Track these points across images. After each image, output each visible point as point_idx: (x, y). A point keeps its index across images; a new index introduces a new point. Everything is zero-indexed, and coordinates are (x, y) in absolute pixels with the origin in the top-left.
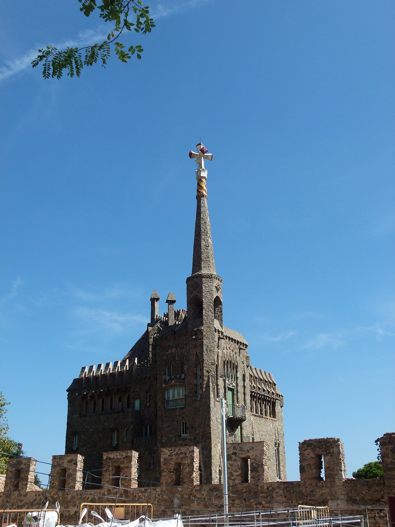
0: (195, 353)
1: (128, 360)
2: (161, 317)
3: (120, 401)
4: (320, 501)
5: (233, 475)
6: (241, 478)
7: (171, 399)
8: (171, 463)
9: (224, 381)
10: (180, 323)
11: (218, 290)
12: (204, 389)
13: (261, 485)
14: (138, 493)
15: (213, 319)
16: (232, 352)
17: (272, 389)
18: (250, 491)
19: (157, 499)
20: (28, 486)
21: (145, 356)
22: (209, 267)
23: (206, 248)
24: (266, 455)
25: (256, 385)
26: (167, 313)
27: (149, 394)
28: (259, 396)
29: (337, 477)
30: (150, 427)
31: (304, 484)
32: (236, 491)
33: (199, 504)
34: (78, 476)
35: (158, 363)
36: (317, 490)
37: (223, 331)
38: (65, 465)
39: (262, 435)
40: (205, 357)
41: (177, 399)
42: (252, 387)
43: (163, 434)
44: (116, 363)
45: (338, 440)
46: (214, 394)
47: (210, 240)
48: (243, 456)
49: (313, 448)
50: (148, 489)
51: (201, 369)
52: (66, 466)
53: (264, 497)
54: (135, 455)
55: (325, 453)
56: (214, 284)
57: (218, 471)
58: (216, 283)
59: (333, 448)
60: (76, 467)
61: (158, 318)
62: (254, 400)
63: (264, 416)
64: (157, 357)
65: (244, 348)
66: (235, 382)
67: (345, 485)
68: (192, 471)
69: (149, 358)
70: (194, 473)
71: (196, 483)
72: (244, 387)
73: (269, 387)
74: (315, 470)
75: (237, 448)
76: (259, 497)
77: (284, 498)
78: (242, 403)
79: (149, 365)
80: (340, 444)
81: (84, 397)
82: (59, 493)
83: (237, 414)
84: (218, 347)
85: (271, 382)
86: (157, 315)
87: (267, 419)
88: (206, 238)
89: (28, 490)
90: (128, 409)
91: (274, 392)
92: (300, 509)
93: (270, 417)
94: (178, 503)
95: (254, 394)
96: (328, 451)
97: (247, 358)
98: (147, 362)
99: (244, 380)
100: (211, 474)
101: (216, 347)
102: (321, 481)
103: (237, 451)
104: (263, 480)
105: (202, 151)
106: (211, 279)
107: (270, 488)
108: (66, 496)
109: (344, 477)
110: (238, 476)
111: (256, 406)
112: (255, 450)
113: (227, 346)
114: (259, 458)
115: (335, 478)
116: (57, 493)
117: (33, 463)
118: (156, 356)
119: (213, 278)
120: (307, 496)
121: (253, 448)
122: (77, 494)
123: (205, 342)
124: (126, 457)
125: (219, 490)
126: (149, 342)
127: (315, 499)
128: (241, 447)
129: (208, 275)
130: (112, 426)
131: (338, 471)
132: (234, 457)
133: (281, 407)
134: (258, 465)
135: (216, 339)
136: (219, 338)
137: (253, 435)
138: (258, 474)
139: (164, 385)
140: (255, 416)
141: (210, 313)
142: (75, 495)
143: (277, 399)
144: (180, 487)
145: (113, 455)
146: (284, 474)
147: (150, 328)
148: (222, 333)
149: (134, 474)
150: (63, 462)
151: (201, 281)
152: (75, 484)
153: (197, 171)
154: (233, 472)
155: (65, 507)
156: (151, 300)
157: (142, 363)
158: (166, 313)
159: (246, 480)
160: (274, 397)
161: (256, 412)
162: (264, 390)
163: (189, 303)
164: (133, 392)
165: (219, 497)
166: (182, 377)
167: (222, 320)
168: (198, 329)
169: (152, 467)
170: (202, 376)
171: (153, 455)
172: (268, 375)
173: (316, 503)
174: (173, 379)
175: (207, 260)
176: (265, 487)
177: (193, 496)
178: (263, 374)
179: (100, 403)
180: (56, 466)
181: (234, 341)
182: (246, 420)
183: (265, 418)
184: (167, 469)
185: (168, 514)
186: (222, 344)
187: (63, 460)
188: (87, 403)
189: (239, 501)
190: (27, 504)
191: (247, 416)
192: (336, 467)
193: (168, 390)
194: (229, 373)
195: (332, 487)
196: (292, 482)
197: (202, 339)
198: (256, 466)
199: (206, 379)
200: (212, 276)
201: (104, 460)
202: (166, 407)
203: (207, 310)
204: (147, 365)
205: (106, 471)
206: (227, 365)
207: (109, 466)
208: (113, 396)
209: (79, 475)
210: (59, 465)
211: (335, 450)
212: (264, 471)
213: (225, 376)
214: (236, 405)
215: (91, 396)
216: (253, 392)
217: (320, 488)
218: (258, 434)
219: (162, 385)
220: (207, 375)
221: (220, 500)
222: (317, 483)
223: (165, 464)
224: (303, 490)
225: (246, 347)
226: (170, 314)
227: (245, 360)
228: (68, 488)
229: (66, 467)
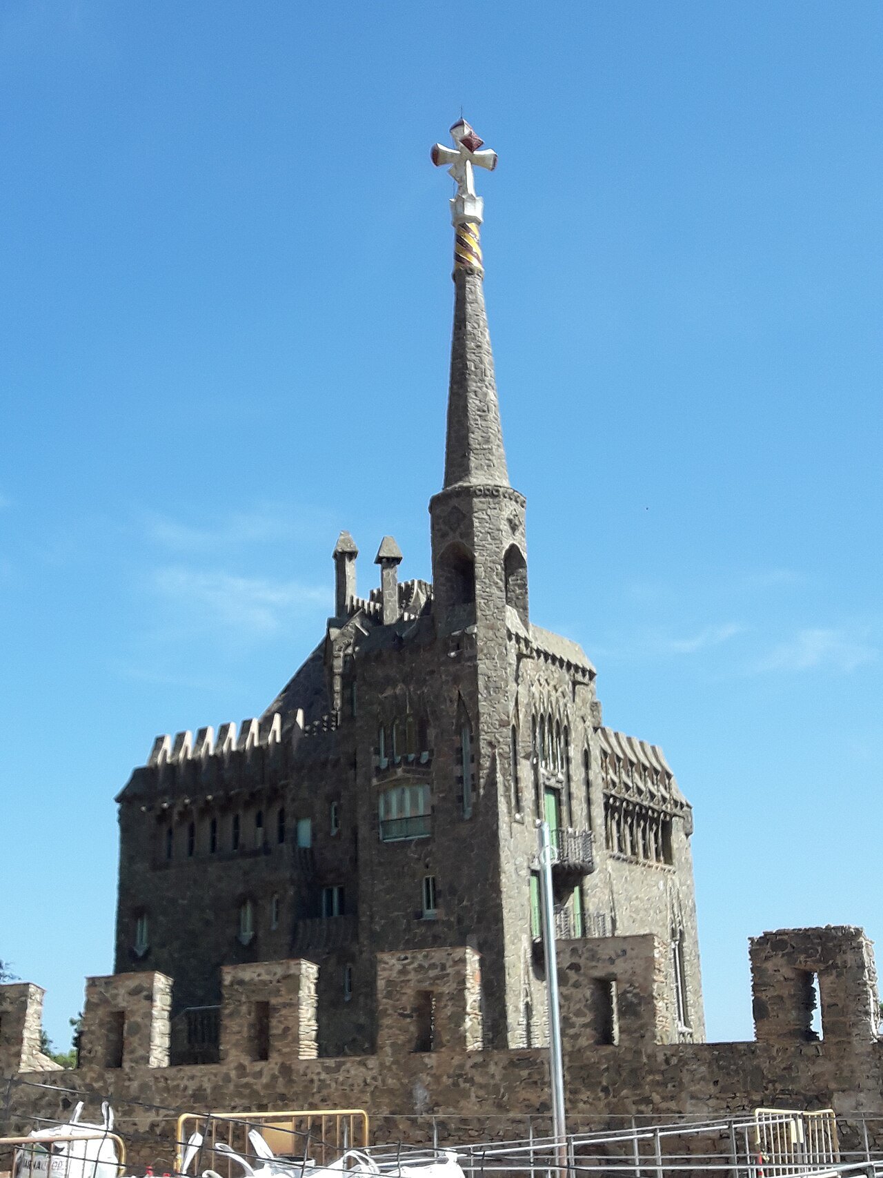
0: (455, 697)
1: (277, 718)
2: (363, 602)
3: (259, 824)
4: (811, 1094)
5: (572, 1026)
6: (593, 1032)
7: (394, 815)
8: (406, 993)
9: (535, 768)
10: (413, 617)
11: (514, 528)
12: (482, 792)
13: (649, 1051)
14: (319, 1074)
15: (504, 607)
16: (553, 693)
17: (662, 788)
18: (620, 1066)
19: (370, 1089)
20: (24, 1057)
21: (324, 703)
22: (489, 466)
23: (480, 416)
24: (660, 971)
25: (620, 777)
26: (378, 590)
27: (335, 804)
28: (628, 805)
29: (855, 1031)
30: (341, 891)
31: (767, 1049)
32: (581, 1068)
33: (481, 1101)
34: (158, 1030)
35: (358, 724)
36: (802, 1066)
37: (530, 638)
38: (122, 1002)
39: (637, 911)
40: (483, 706)
41: (410, 818)
42: (607, 783)
43: (374, 909)
44: (246, 726)
45: (858, 932)
46: (509, 803)
47: (492, 395)
48: (598, 973)
49: (789, 954)
50: (344, 1063)
51: (472, 739)
52: (124, 1004)
53: (658, 1083)
54: (309, 971)
55: (822, 967)
56: (504, 513)
57: (522, 1007)
58: (509, 509)
59: (845, 952)
60: (152, 1006)
61: (355, 603)
62: (613, 818)
63: (641, 859)
64: (356, 705)
65: (586, 680)
66: (564, 770)
67: (879, 1052)
68: (461, 1014)
69: (334, 709)
70: (467, 1020)
71: (474, 1044)
72: (588, 784)
73: (653, 783)
74: (794, 1013)
75: (580, 952)
76: (642, 1082)
77: (711, 1086)
78: (581, 826)
79: (333, 729)
80: (864, 944)
81: (163, 816)
82: (107, 1076)
83: (570, 854)
84: (516, 680)
85: (659, 768)
86: (352, 598)
87: (650, 867)
88: (480, 388)
89: (24, 1068)
90: (281, 845)
91: (667, 796)
92: (760, 1120)
93: (658, 860)
94: (426, 1098)
95: (615, 802)
96: (831, 962)
97: (595, 706)
98: (329, 721)
99: (587, 765)
100: (504, 1015)
101: (511, 679)
102: (813, 1040)
103: (582, 961)
104: (654, 1037)
105: (469, 144)
106: (496, 500)
107: (674, 1061)
108: (127, 1083)
109: (874, 1031)
110: (585, 1026)
111: (619, 831)
112: (632, 959)
113: (540, 676)
114: (641, 980)
115: (849, 1034)
116: (101, 1077)
117: (33, 998)
118: (352, 704)
119: (502, 497)
120: (773, 1082)
121: (624, 952)
122: (156, 1079)
123: (483, 666)
124: (287, 977)
125: (534, 1063)
126: (331, 668)
127: (796, 1089)
128: (592, 950)
129: (488, 490)
130: (240, 889)
131: (858, 1016)
132: (573, 975)
133: (687, 835)
134: (641, 998)
135: (512, 659)
136: (520, 656)
137: (613, 909)
138: (639, 1022)
139: (375, 782)
140: (619, 858)
141: (495, 590)
142: (151, 1082)
143: (675, 815)
144: (429, 1057)
145: (249, 973)
146: (696, 1012)
147: (335, 632)
148: (527, 642)
149: (306, 1023)
150: (117, 995)
151: (470, 504)
152: (149, 1050)
153: (453, 200)
154: (571, 1015)
155: (125, 1114)
156: (335, 556)
157: (317, 723)
158: (375, 592)
159: (607, 1038)
160: (669, 807)
161: (621, 850)
162: (640, 792)
163: (439, 563)
164: (293, 800)
165: (535, 1083)
166: (424, 761)
167: (525, 609)
168: (464, 634)
169: (347, 999)
170: (475, 757)
171: (348, 964)
172: (649, 752)
173: (799, 1100)
174: (399, 765)
175: (485, 449)
176: (661, 1058)
177: (466, 1081)
178: (638, 749)
179: (204, 830)
180: (97, 1005)
181: (557, 664)
182: (595, 872)
183: (644, 865)
184: (395, 1008)
185: (401, 1127)
186: (526, 671)
187: (116, 988)
188: (170, 832)
189: (589, 1093)
190: (22, 1104)
191: (597, 860)
192: (852, 1005)
193: (385, 792)
194: (546, 748)
195: (842, 1057)
196: (733, 1043)
197: (474, 658)
198: (635, 1001)
199: (486, 763)
200: (498, 491)
201: (226, 986)
202: (381, 838)
203: (487, 581)
204: (329, 728)
205: (231, 1015)
206: (543, 725)
207: (240, 1003)
208: (240, 812)
209: (160, 1027)
210: (105, 1001)
211: (850, 958)
212: (655, 1015)
213: (537, 756)
214: (567, 832)
215: (181, 814)
216: (612, 796)
217: (809, 1059)
218: (625, 908)
219: (370, 780)
220: (488, 753)
221: (539, 1090)
222: (801, 1047)
223: (389, 995)
224: (763, 1066)
225: (591, 679)
226: (386, 592)
227: (589, 711)
228: (132, 1061)
229: (124, 1007)
